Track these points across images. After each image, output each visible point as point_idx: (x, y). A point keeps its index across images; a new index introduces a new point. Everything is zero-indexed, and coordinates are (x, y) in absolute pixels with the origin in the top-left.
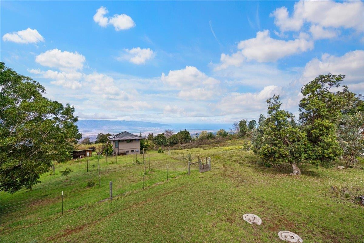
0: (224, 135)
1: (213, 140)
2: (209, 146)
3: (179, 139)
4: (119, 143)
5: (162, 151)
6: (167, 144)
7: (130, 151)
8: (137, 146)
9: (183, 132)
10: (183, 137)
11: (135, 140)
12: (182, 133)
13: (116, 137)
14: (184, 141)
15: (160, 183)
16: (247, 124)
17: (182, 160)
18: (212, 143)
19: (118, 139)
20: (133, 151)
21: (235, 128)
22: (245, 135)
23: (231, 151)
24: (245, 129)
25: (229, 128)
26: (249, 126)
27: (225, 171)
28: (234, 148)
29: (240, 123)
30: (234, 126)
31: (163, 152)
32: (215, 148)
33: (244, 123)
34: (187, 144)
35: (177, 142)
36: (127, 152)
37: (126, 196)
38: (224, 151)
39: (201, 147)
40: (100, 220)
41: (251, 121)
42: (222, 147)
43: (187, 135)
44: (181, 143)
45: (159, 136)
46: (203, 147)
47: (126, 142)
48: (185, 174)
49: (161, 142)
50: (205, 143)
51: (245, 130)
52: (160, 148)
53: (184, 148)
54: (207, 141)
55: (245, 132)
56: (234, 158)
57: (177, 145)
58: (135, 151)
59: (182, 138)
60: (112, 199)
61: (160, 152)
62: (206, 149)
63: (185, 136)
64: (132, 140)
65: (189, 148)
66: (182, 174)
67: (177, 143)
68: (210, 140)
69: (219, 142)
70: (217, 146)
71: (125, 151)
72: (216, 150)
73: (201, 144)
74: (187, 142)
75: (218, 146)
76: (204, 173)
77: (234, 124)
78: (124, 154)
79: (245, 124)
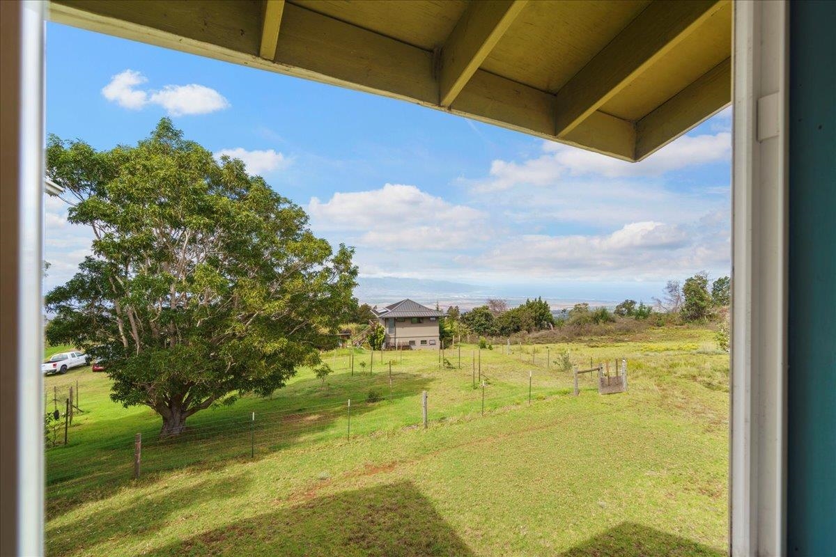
0: (639, 315)
1: (611, 326)
2: (602, 339)
3: (523, 319)
4: (397, 324)
5: (487, 346)
6: (496, 331)
7: (418, 342)
8: (432, 332)
9: (533, 303)
10: (533, 314)
11: (428, 318)
12: (530, 305)
13: (390, 311)
14: (536, 325)
15: (513, 408)
16: (709, 288)
17: (545, 366)
18: (607, 332)
19: (394, 316)
20: (423, 342)
21: (670, 298)
22: (702, 316)
23: (668, 353)
24: (702, 299)
25: (653, 298)
26: (714, 294)
27: (665, 397)
28: (675, 348)
29: (688, 284)
30: (667, 291)
31: (490, 348)
32: (619, 344)
33: (699, 284)
34: (543, 332)
35: (518, 327)
36: (413, 343)
37: (451, 424)
38: (647, 353)
39: (581, 341)
40: (418, 458)
41: (720, 280)
42: (638, 344)
43: (542, 311)
44: (529, 331)
45: (476, 311)
46: (585, 341)
47: (410, 322)
48: (565, 393)
49: (482, 325)
50: (588, 332)
51: (703, 304)
52: (482, 338)
53: (537, 341)
54: (595, 327)
55: (703, 308)
56: (681, 370)
57: (519, 334)
58: (428, 342)
59: (532, 317)
60: (426, 427)
61: (483, 346)
62: (595, 346)
63: (538, 314)
64: (423, 318)
65: (551, 342)
66: (559, 393)
67: (517, 330)
68: (603, 325)
69: (628, 331)
70: (623, 341)
71: (408, 340)
72: (623, 349)
73: (579, 335)
74: (542, 328)
75: (626, 341)
76: (612, 396)
77: (668, 287)
78: (406, 347)
79: (702, 288)
